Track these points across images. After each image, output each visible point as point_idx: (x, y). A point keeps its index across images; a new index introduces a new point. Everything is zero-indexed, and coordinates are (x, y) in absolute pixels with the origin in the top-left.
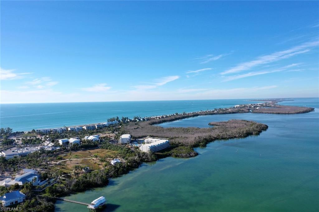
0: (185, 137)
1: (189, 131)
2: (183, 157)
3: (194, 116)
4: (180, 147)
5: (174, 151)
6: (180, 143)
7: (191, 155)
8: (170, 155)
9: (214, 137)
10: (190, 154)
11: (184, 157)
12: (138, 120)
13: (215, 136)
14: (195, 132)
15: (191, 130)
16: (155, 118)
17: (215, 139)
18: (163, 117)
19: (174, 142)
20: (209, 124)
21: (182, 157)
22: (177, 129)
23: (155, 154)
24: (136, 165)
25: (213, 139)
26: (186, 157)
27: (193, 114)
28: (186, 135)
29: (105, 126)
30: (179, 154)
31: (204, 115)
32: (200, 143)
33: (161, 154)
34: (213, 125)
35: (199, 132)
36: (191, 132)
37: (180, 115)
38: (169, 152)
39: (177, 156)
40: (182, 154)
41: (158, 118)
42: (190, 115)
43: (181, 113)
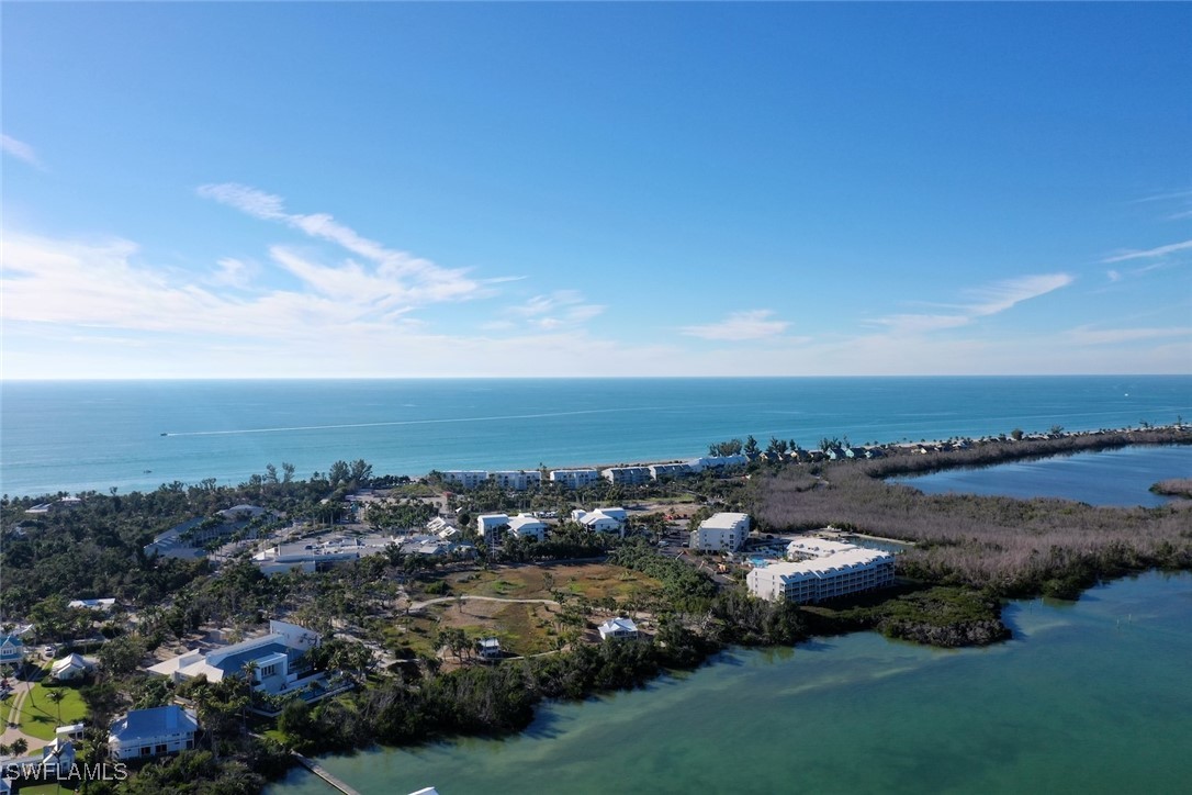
0: (988, 545)
1: (1031, 518)
2: (925, 641)
3: (1099, 446)
4: (936, 592)
5: (896, 606)
6: (949, 571)
7: (970, 635)
8: (869, 625)
9: (1138, 558)
10: (964, 631)
11: (929, 642)
12: (833, 456)
13: (1149, 553)
14: (1057, 522)
15: (1043, 512)
16: (913, 448)
17: (1141, 564)
18: (948, 447)
19: (923, 566)
20: (1151, 490)
21: (922, 643)
22: (977, 504)
23: (800, 614)
24: (692, 655)
25: (1134, 562)
26: (943, 642)
27: (1093, 440)
28: (1000, 536)
29: (686, 473)
30: (908, 626)
31: (1152, 443)
32: (1052, 577)
33: (829, 613)
34: (1170, 494)
35: (1074, 525)
36: (1032, 524)
37: (1033, 439)
38: (871, 612)
39: (897, 633)
40: (926, 627)
41: (923, 451)
42: (1078, 441)
43: (1039, 431)
